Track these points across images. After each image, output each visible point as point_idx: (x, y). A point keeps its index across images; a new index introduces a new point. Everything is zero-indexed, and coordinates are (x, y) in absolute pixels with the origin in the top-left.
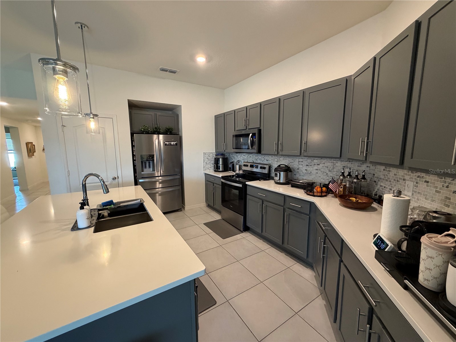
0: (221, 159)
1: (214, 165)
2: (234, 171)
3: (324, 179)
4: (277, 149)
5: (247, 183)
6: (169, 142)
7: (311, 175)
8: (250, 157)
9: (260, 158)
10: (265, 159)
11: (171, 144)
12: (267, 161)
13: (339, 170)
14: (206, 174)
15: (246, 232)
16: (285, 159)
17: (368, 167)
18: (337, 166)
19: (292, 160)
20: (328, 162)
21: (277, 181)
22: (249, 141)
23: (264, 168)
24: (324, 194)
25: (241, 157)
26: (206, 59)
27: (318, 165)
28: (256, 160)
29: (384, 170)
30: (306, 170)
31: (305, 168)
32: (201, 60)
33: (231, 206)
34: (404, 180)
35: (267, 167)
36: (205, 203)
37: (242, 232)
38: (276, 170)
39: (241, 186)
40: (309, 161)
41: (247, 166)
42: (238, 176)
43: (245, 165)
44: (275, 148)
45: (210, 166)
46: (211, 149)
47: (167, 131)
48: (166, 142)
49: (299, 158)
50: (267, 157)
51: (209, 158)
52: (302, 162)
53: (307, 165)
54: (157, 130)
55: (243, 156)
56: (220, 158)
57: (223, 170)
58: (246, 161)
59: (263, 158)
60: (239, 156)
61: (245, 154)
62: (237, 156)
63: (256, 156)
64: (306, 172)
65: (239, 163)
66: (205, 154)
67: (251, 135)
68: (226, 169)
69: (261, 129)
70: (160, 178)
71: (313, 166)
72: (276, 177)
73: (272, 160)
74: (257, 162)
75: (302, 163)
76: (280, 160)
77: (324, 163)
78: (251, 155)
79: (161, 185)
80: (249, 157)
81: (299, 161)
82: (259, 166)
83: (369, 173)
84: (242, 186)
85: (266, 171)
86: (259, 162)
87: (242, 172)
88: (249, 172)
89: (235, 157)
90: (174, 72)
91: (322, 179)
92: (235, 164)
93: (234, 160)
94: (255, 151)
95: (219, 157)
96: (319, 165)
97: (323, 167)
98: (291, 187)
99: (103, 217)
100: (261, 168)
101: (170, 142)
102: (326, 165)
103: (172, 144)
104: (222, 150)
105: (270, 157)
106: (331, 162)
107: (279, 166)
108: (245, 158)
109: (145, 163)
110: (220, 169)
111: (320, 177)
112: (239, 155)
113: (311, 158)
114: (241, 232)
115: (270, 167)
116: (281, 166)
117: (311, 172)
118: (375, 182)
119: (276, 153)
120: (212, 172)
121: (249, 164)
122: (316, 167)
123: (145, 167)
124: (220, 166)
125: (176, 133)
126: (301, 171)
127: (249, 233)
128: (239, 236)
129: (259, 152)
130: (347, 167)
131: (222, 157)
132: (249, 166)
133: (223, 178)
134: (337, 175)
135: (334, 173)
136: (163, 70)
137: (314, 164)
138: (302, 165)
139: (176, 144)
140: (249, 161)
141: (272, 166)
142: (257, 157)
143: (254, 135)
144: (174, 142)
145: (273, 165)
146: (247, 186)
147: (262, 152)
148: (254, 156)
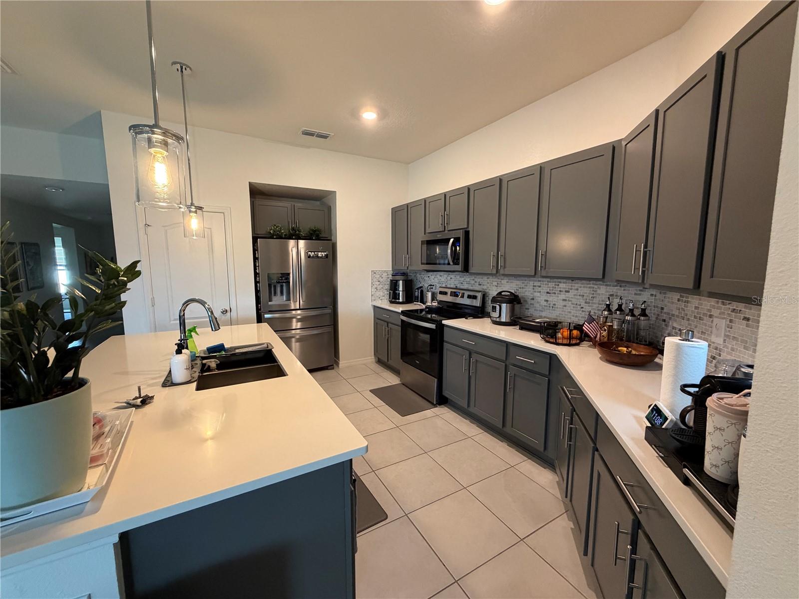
0: (401, 282)
1: (390, 293)
2: (423, 302)
3: (576, 316)
4: (495, 265)
5: (445, 322)
6: (314, 252)
7: (555, 310)
8: (451, 278)
9: (468, 280)
10: (476, 282)
11: (317, 256)
12: (480, 285)
13: (602, 301)
14: (376, 308)
15: (443, 406)
16: (511, 282)
17: (652, 295)
18: (599, 294)
19: (523, 283)
20: (584, 287)
21: (495, 319)
22: (449, 251)
23: (475, 297)
24: (574, 342)
25: (436, 279)
26: (378, 114)
27: (566, 291)
28: (462, 283)
29: (679, 300)
30: (547, 301)
31: (545, 297)
32: (369, 116)
33: (417, 362)
34: (711, 316)
35: (479, 295)
36: (373, 357)
37: (435, 406)
38: (494, 300)
39: (433, 326)
40: (551, 285)
41: (445, 293)
42: (430, 310)
43: (441, 293)
44: (492, 262)
45: (382, 294)
46: (385, 265)
47: (311, 234)
48: (310, 253)
49: (534, 281)
50: (479, 279)
51: (381, 280)
52: (540, 287)
53: (547, 293)
54: (295, 232)
55: (439, 277)
56: (399, 280)
57: (405, 301)
58: (444, 286)
59: (473, 280)
60: (433, 277)
61: (442, 273)
62: (429, 277)
63: (460, 277)
64: (545, 303)
65: (432, 288)
66: (374, 272)
67: (452, 240)
68: (409, 299)
69: (469, 231)
70: (299, 312)
71: (558, 294)
72: (494, 311)
73: (488, 283)
74: (462, 287)
75: (539, 289)
76: (501, 284)
77: (577, 290)
78: (452, 276)
79: (299, 324)
80: (449, 278)
81: (533, 286)
82: (466, 294)
83: (654, 307)
84: (436, 326)
85: (477, 303)
86: (466, 286)
87: (437, 304)
88: (448, 304)
89: (426, 278)
90: (325, 137)
91: (573, 316)
92: (425, 291)
93: (423, 283)
94: (459, 267)
95: (397, 278)
96: (568, 292)
97: (575, 295)
98: (519, 329)
99: (209, 369)
100: (469, 297)
101: (316, 253)
102: (581, 292)
103: (319, 255)
104: (403, 268)
105: (485, 278)
106: (590, 288)
107: (500, 293)
108: (443, 280)
109: (275, 287)
110: (399, 299)
111: (570, 312)
112: (432, 275)
113: (555, 280)
114: (433, 406)
115: (484, 296)
116: (503, 293)
117: (554, 304)
118: (664, 321)
119: (494, 272)
120: (385, 304)
121: (449, 291)
122: (563, 296)
123: (275, 293)
124: (399, 293)
125: (327, 237)
126: (538, 302)
127: (446, 408)
128: (429, 413)
129: (466, 269)
130: (616, 296)
131: (402, 277)
132: (449, 294)
133: (404, 313)
134: (598, 310)
135: (595, 306)
136: (306, 133)
137: (560, 291)
138: (540, 292)
139: (327, 256)
140: (448, 286)
141: (489, 294)
142: (462, 279)
143: (457, 240)
144: (323, 253)
145: (491, 292)
146: (445, 328)
147: (472, 270)
148: (458, 277)
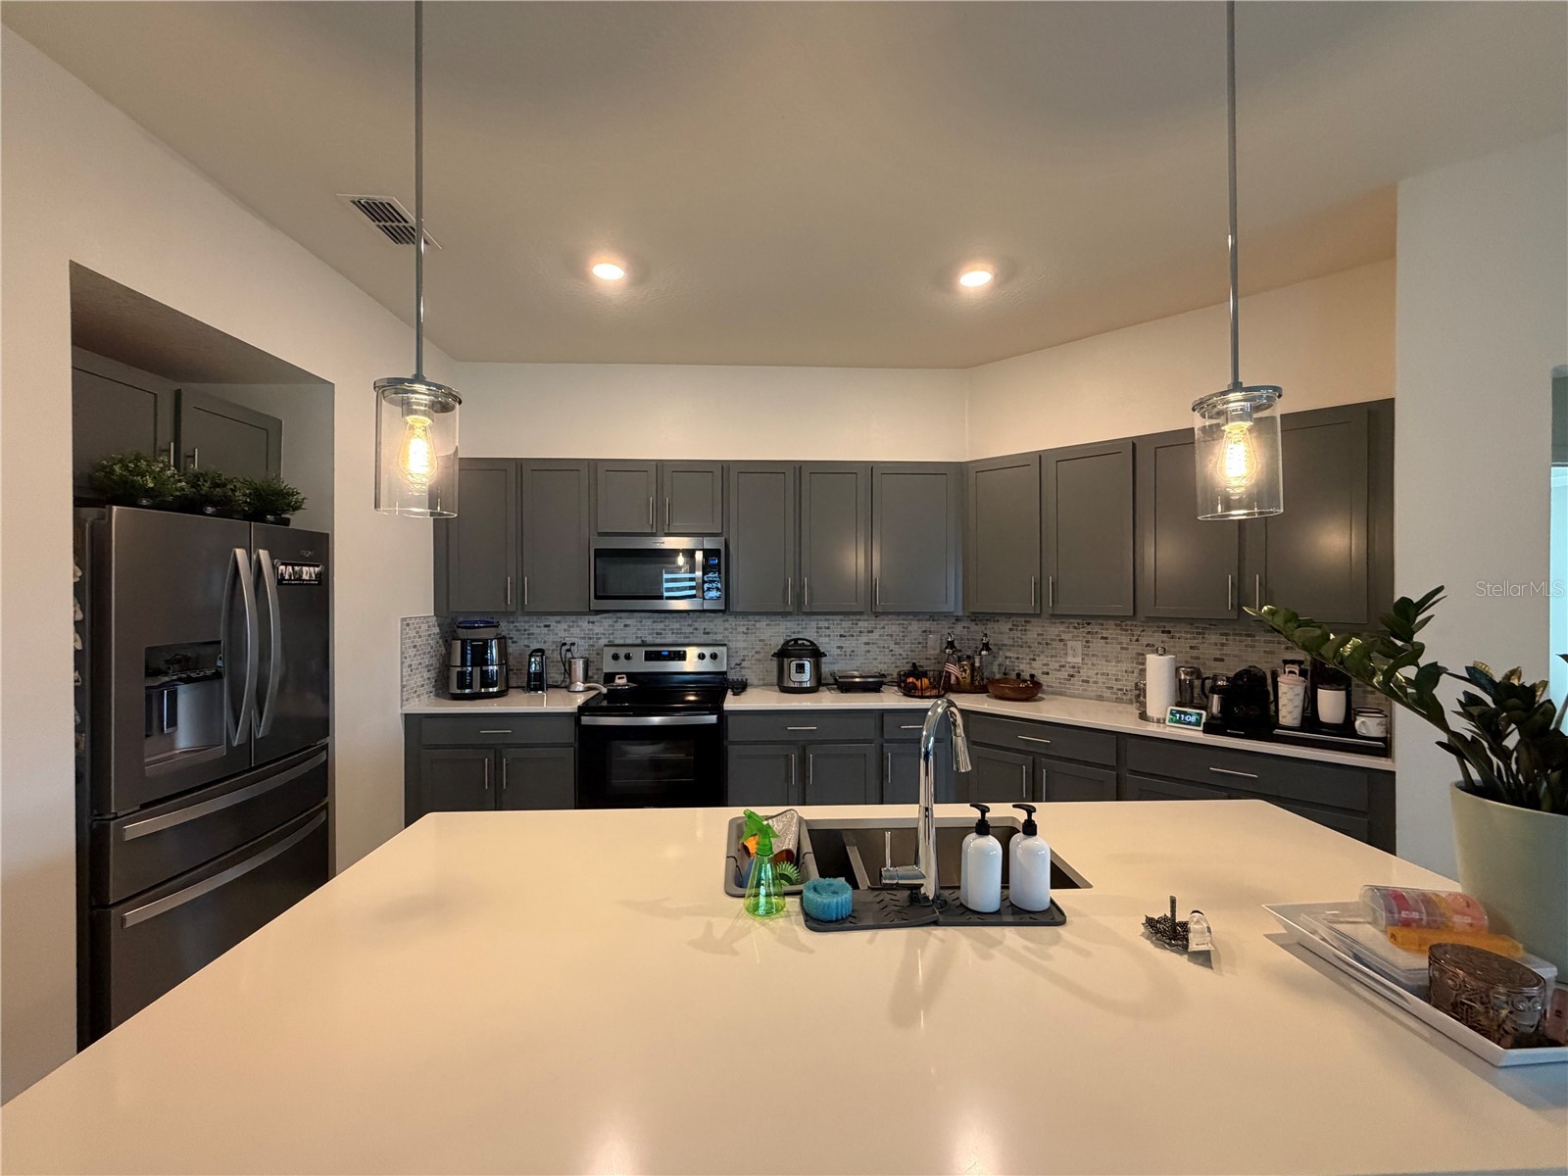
5: (727, 706)
6: (293, 565)
11: (300, 578)
13: (915, 639)
14: (414, 718)
18: (911, 632)
20: (892, 624)
21: (799, 685)
23: (714, 657)
35: (723, 652)
41: (629, 656)
48: (284, 567)
51: (419, 642)
53: (841, 636)
55: (584, 625)
58: (608, 642)
59: (690, 626)
62: (548, 626)
63: (654, 622)
64: (839, 652)
66: (406, 623)
67: (699, 553)
69: (727, 540)
72: (800, 672)
73: (726, 629)
80: (619, 626)
84: (719, 719)
86: (673, 639)
87: (624, 681)
101: (297, 568)
102: (888, 630)
103: (304, 574)
106: (899, 624)
107: (789, 643)
108: (601, 630)
116: (799, 643)
120: (435, 706)
121: (634, 652)
129: (726, 606)
130: (930, 631)
132: (642, 656)
133: (585, 709)
139: (316, 577)
140: (624, 641)
144: (312, 569)
146: (737, 716)
